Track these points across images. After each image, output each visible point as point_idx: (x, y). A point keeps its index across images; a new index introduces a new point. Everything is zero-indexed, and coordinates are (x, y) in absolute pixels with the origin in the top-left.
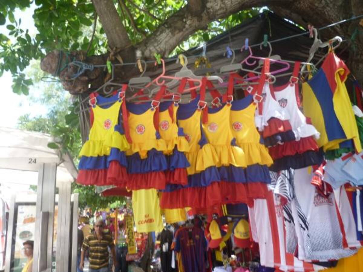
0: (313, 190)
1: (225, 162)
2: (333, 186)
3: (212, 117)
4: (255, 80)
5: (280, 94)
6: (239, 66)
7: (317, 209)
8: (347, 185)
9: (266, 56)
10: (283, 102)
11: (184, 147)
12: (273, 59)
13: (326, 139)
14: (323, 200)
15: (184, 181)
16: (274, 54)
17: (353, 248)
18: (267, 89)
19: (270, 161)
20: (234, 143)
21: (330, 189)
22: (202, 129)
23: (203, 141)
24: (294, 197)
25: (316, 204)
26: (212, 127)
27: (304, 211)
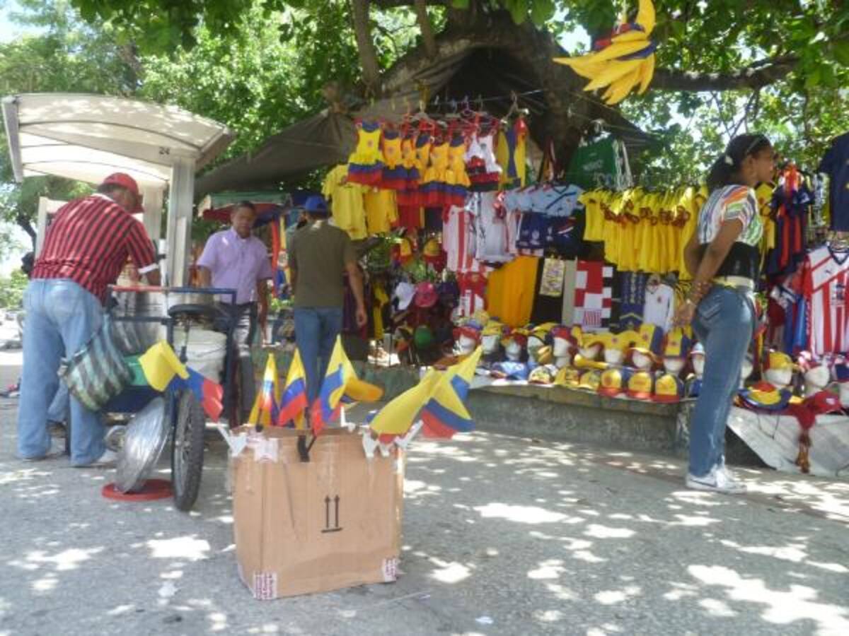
0: (493, 210)
1: (442, 179)
2: (507, 209)
3: (437, 149)
4: (468, 128)
5: (483, 140)
6: (458, 116)
7: (494, 226)
8: (517, 210)
9: (477, 110)
10: (483, 146)
11: (419, 166)
12: (482, 114)
13: (506, 175)
14: (500, 220)
15: (416, 187)
16: (484, 110)
17: (513, 255)
18: (474, 135)
19: (468, 183)
20: (448, 168)
21: (505, 213)
22: (429, 158)
23: (430, 164)
24: (479, 215)
25: (494, 222)
26: (436, 155)
27: (484, 226)
